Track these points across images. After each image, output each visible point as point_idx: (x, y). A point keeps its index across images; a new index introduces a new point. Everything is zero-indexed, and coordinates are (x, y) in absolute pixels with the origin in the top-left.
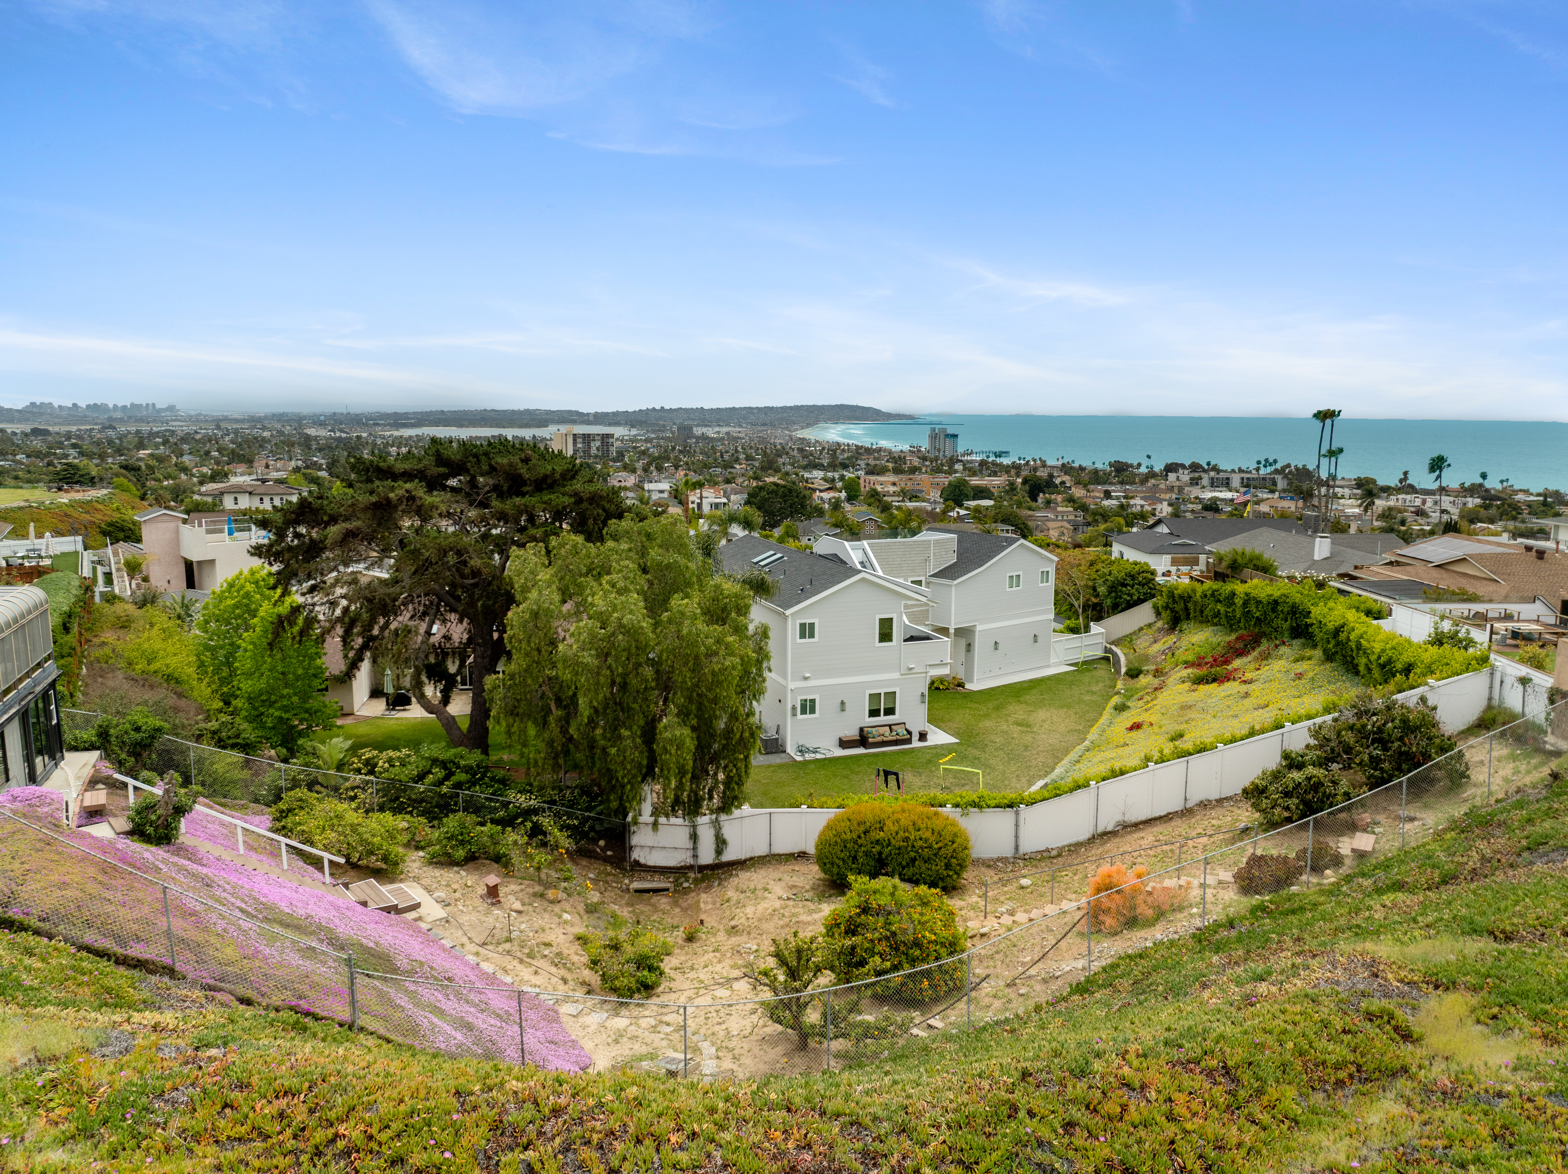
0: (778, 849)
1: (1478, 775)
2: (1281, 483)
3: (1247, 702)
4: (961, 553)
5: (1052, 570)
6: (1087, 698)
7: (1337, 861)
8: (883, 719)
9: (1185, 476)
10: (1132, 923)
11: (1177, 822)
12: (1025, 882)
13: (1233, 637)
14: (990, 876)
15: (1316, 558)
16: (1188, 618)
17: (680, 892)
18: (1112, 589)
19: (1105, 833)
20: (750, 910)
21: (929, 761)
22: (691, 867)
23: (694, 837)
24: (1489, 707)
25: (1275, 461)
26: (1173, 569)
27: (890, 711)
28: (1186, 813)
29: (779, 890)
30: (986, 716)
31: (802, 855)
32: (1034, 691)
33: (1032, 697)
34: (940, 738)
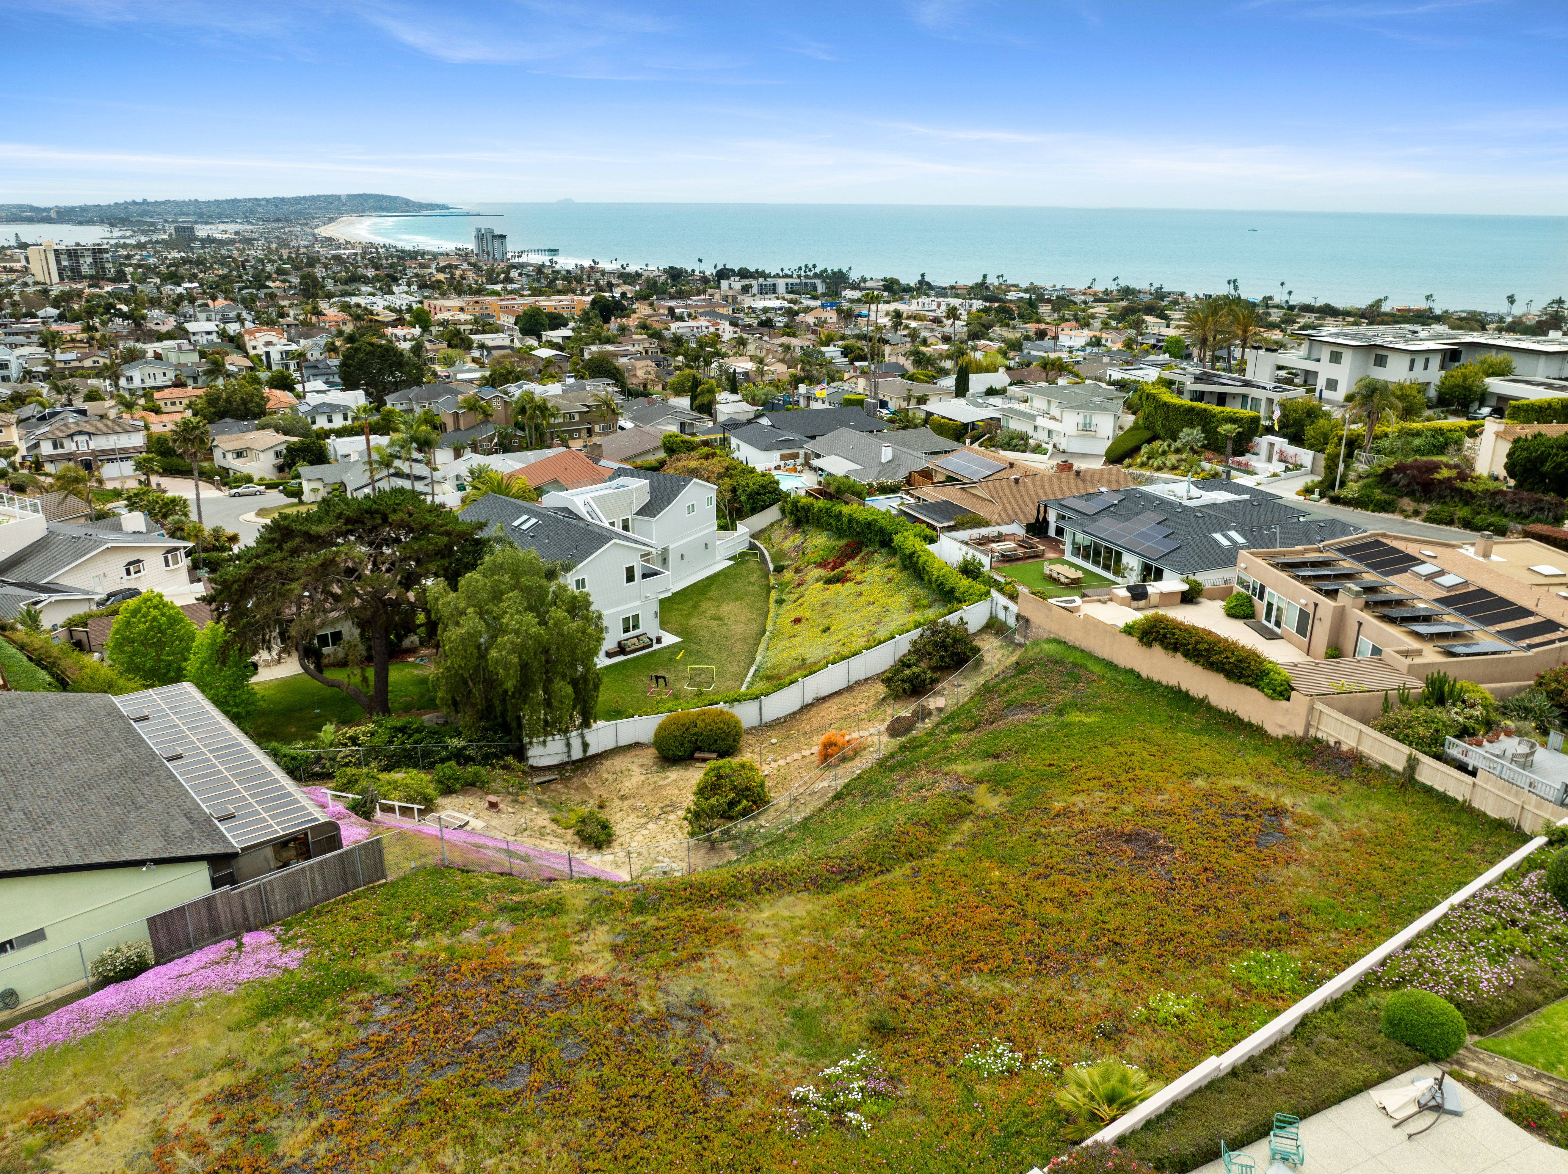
0: (622, 743)
1: (987, 659)
2: (821, 288)
3: (861, 598)
4: (653, 491)
5: (713, 495)
6: (750, 589)
7: (930, 714)
8: (632, 633)
9: (737, 283)
10: (844, 759)
11: (846, 695)
12: (774, 741)
13: (843, 542)
14: (751, 739)
15: (884, 460)
16: (808, 521)
17: (565, 780)
18: (750, 496)
19: (808, 705)
20: (627, 784)
21: (670, 660)
22: (567, 763)
23: (568, 745)
24: (991, 618)
25: (814, 266)
26: (782, 463)
27: (635, 627)
28: (849, 689)
29: (636, 769)
30: (690, 614)
31: (637, 745)
32: (713, 587)
33: (713, 593)
34: (669, 639)
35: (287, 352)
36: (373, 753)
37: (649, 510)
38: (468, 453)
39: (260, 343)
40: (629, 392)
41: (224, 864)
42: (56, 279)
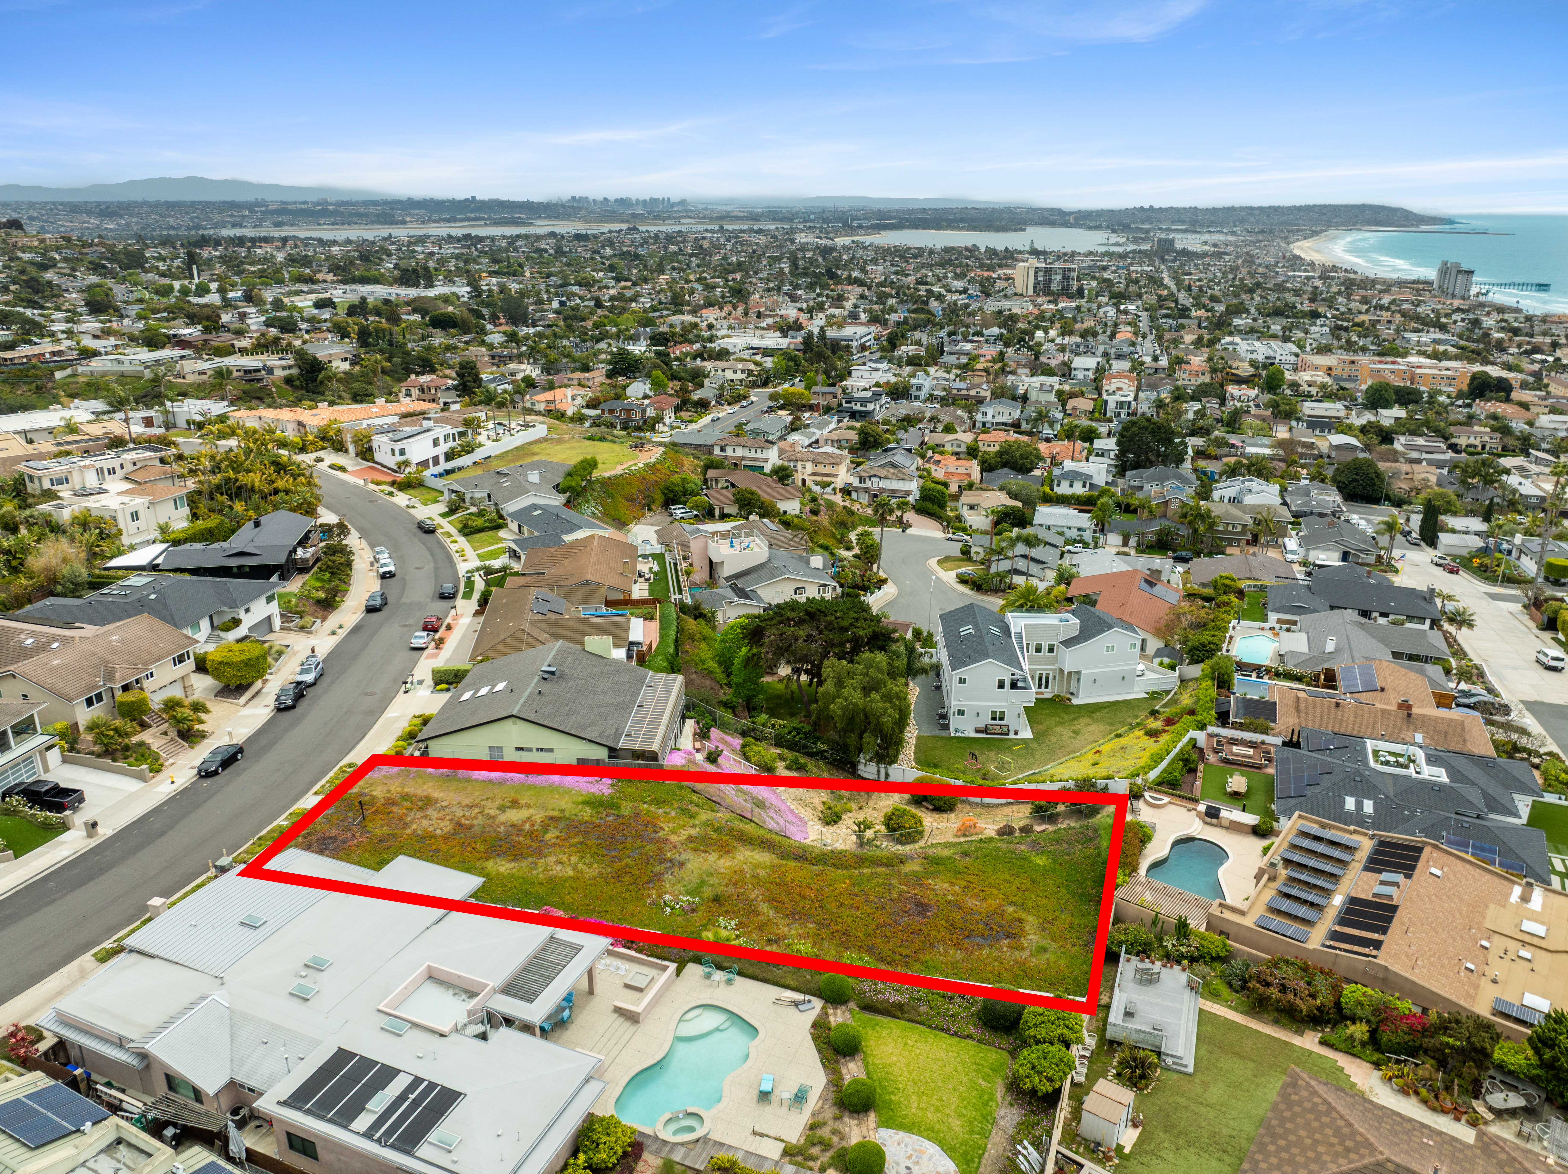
4: (1082, 630)
5: (1138, 643)
8: (998, 722)
15: (1328, 650)
23: (879, 771)
26: (1277, 626)
27: (1002, 719)
32: (1106, 710)
33: (1098, 715)
34: (1027, 734)
35: (1122, 403)
37: (1068, 643)
38: (1133, 542)
39: (1112, 388)
40: (1388, 498)
41: (613, 752)
42: (1030, 292)
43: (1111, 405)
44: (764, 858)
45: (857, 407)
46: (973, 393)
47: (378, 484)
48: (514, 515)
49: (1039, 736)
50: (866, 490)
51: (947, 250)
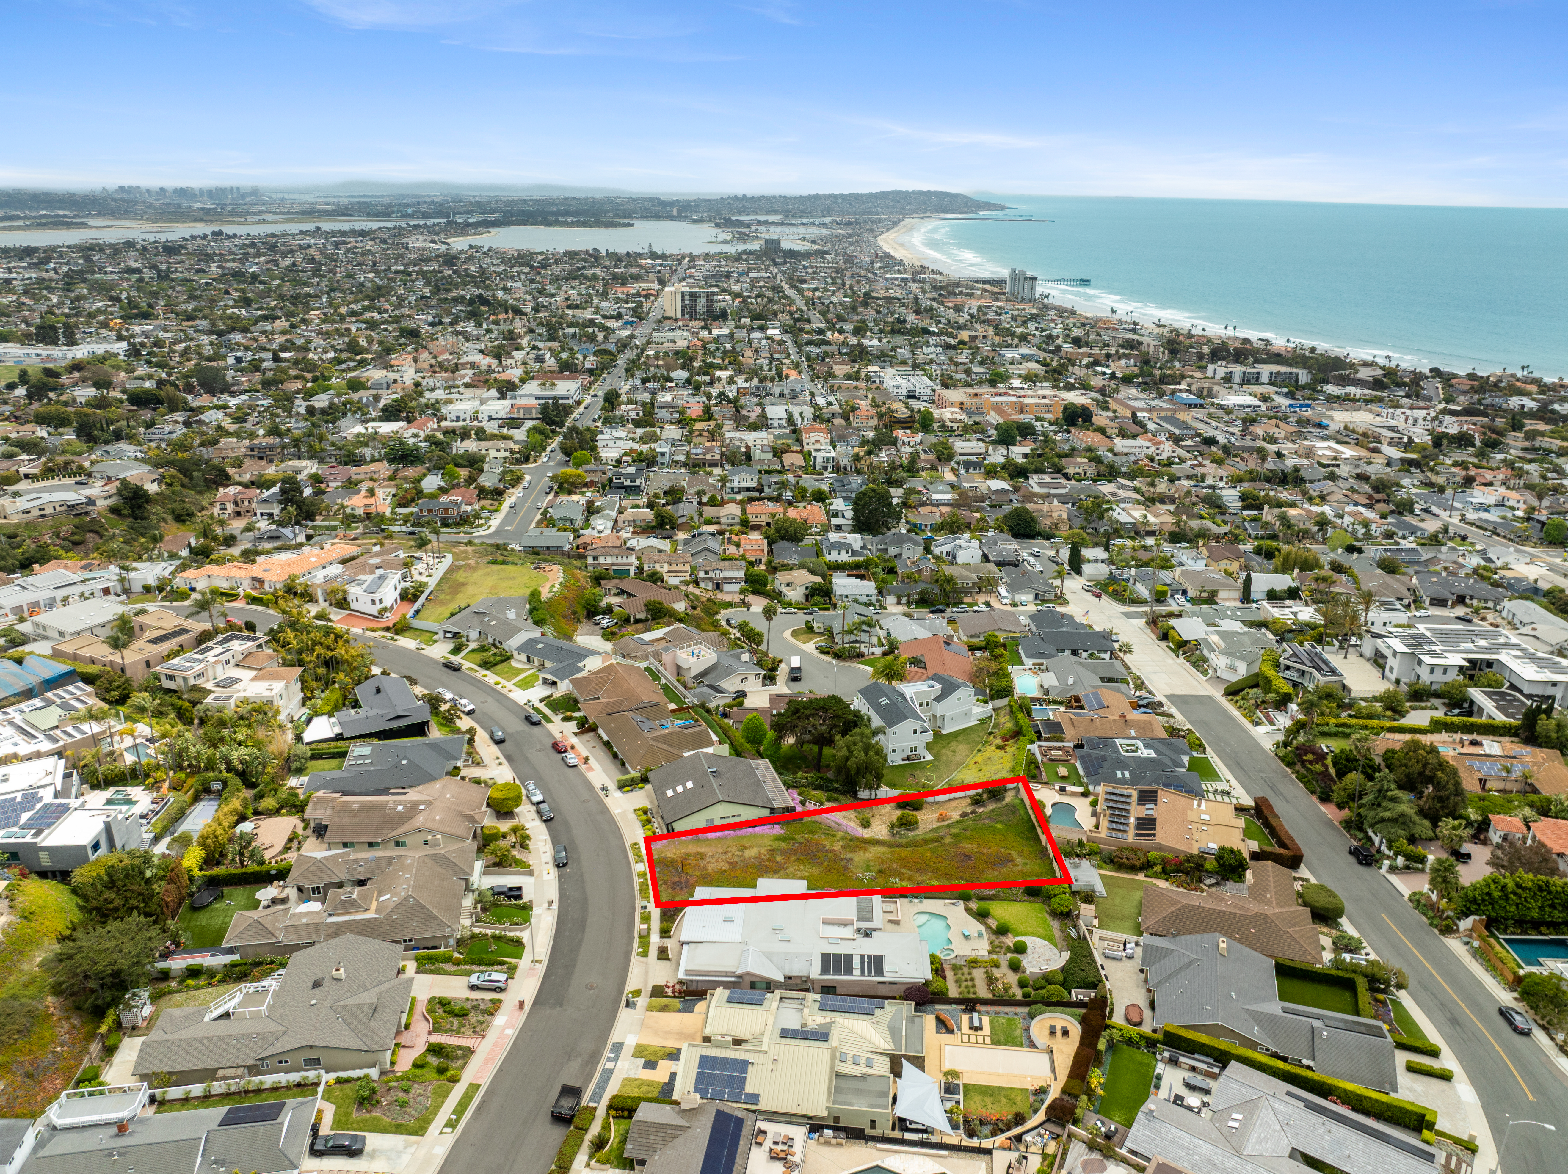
0: (887, 797)
2: (1305, 380)
3: (1000, 759)
4: (944, 690)
6: (977, 739)
7: (975, 813)
8: (913, 753)
9: (1223, 369)
10: (943, 820)
12: (931, 810)
14: (925, 808)
15: (1069, 683)
18: (999, 692)
20: (882, 811)
21: (922, 767)
22: (868, 799)
23: (871, 794)
26: (1032, 668)
27: (916, 751)
30: (944, 747)
32: (962, 735)
33: (960, 738)
34: (929, 757)
35: (827, 458)
36: (811, 784)
37: (938, 699)
38: (904, 600)
39: (812, 440)
40: (1040, 534)
41: (772, 810)
42: (679, 315)
43: (819, 460)
44: (882, 849)
45: (628, 483)
46: (708, 457)
47: (374, 630)
48: (520, 649)
49: (937, 756)
50: (711, 580)
51: (572, 255)
